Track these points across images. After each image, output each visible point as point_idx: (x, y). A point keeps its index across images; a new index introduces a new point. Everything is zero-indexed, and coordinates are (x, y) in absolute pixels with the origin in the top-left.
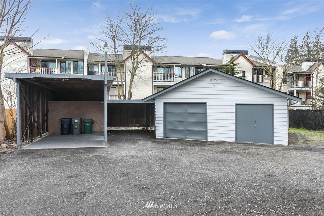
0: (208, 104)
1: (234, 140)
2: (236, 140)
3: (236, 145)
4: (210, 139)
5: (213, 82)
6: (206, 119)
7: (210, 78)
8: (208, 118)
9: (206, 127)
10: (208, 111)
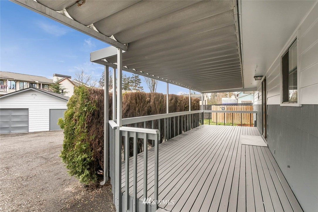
0: (29, 109)
1: (48, 130)
2: (50, 130)
3: (50, 132)
4: (30, 131)
5: (34, 96)
6: (28, 119)
7: (32, 93)
8: (29, 118)
9: (28, 124)
10: (29, 113)
